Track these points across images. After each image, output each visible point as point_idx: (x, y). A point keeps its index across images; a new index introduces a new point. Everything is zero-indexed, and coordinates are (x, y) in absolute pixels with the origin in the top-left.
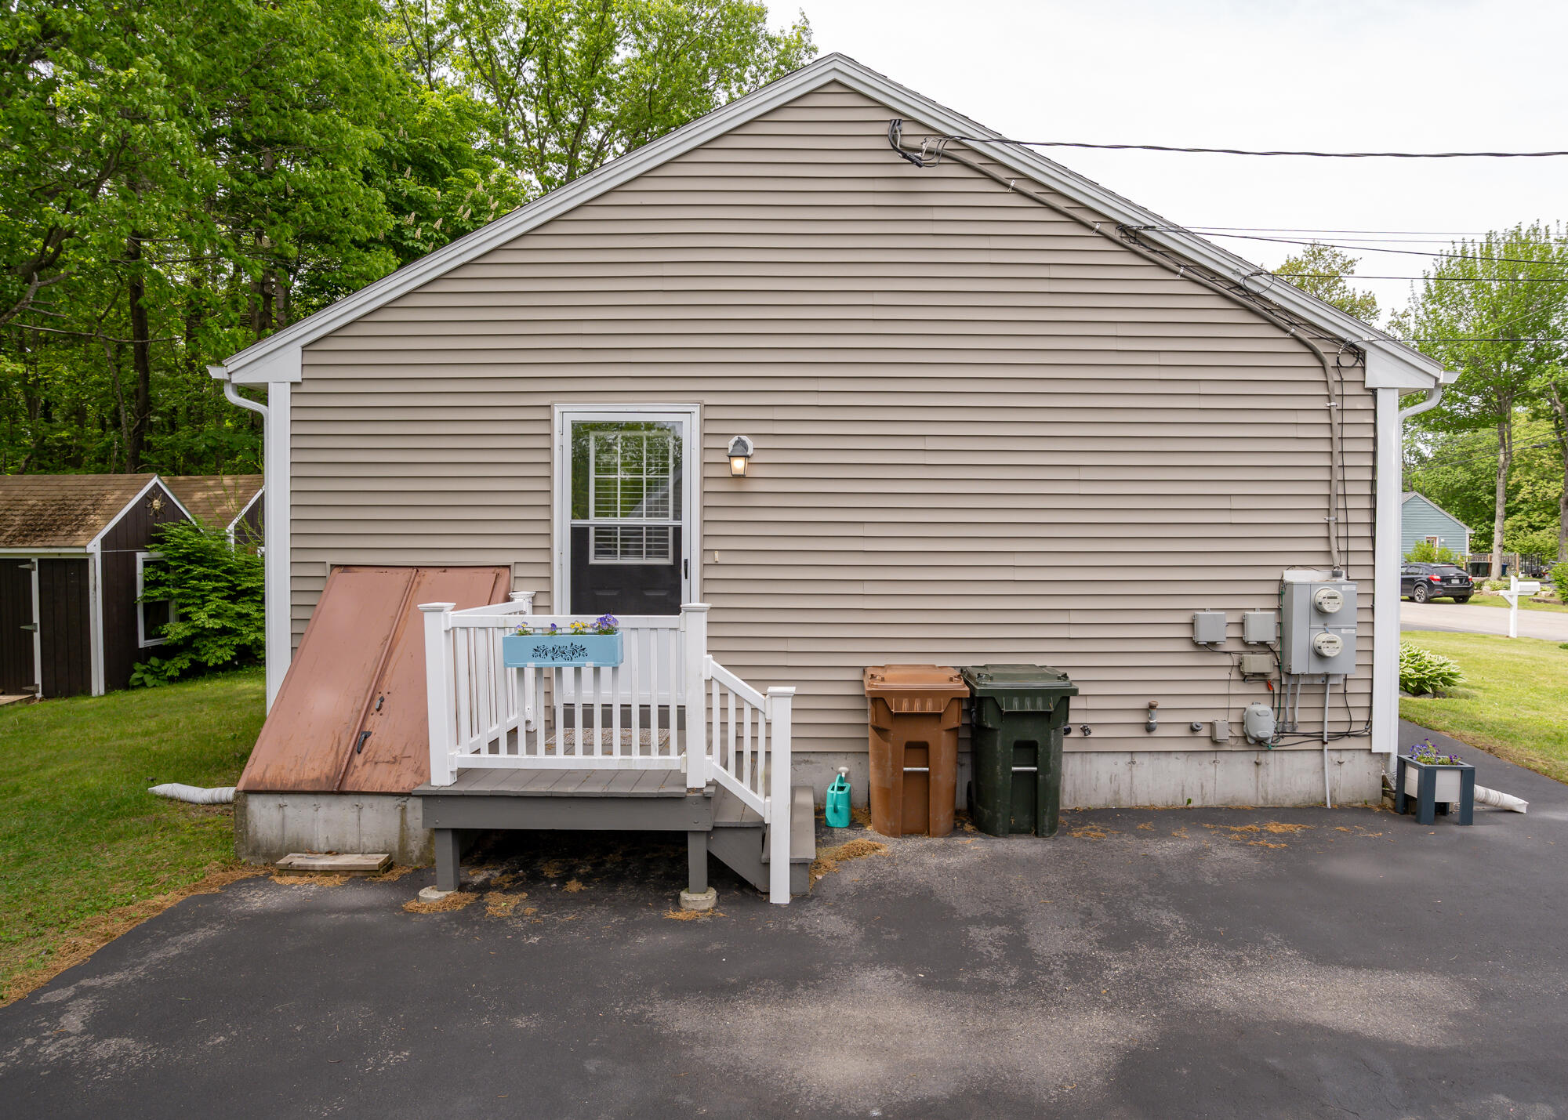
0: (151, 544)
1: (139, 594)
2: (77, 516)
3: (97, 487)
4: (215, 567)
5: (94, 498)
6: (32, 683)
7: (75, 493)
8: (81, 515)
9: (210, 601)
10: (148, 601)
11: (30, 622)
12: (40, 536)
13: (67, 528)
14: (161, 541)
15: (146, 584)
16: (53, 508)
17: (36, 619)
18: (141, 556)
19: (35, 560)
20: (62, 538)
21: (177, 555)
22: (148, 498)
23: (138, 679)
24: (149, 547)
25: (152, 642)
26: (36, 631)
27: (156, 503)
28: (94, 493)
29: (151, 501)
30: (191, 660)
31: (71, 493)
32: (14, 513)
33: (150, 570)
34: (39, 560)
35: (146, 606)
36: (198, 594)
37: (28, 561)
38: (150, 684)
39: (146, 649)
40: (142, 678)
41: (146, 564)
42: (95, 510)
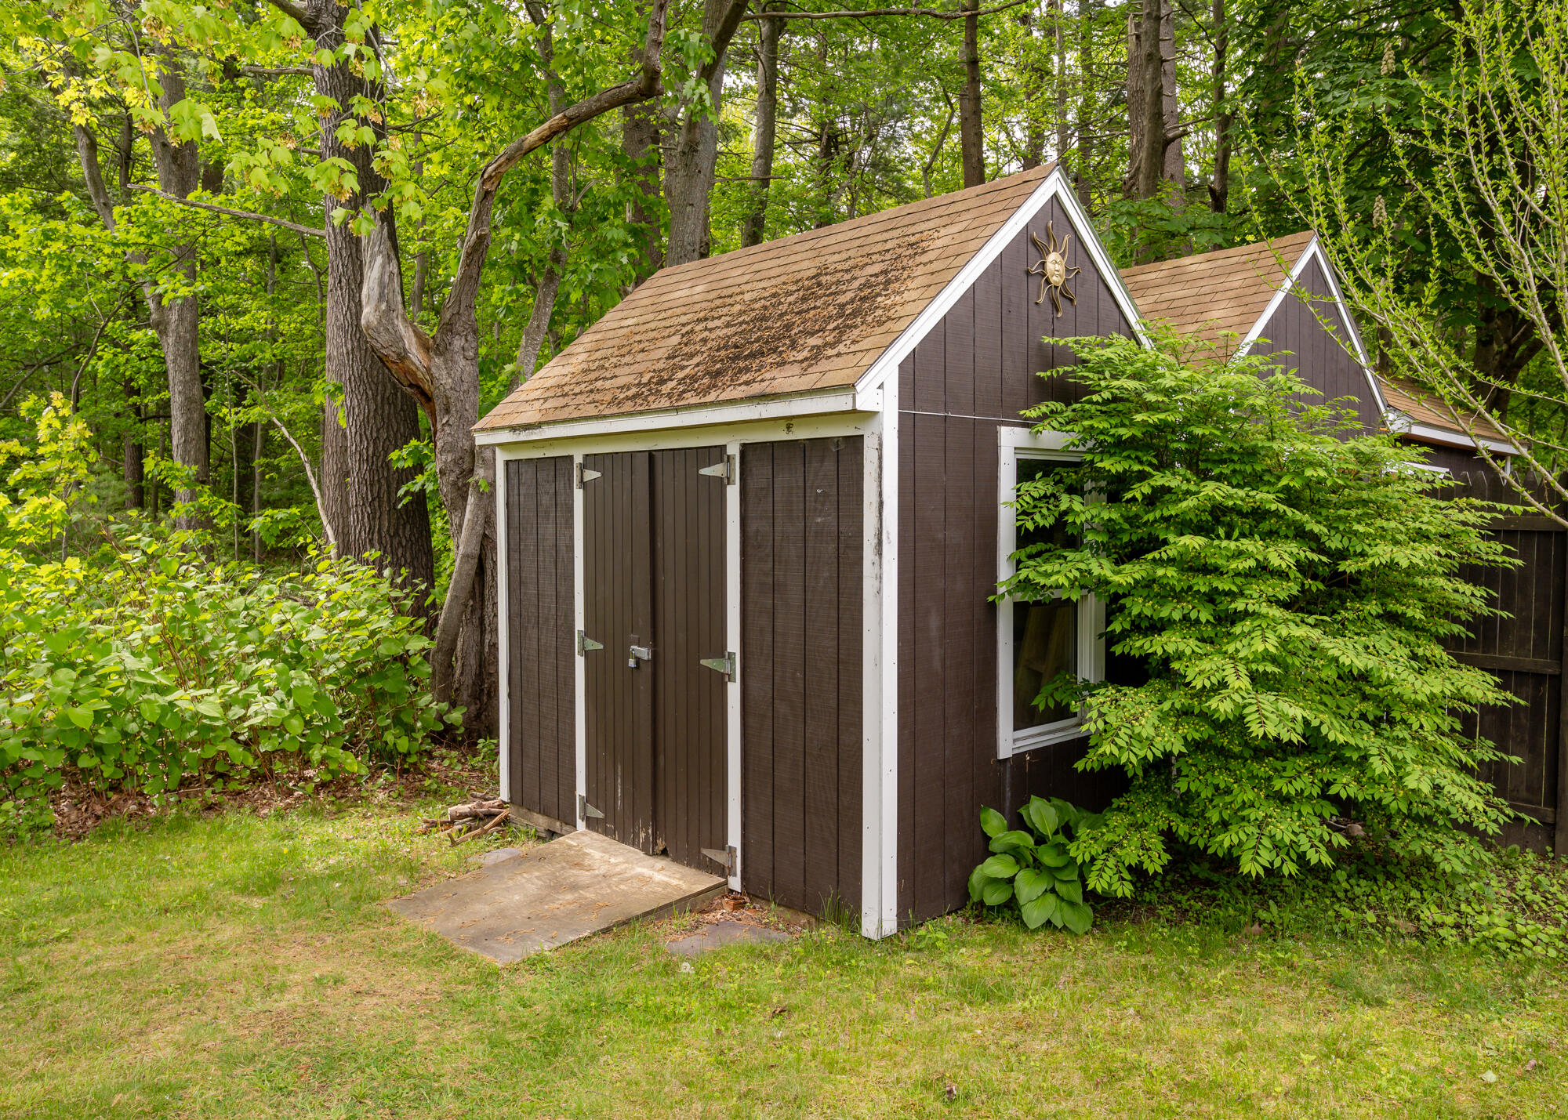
0: (1040, 400)
1: (1005, 572)
2: (842, 306)
3: (896, 233)
4: (1255, 480)
5: (888, 256)
6: (722, 844)
7: (844, 256)
8: (852, 301)
9: (1246, 614)
10: (1027, 597)
11: (719, 649)
12: (747, 370)
13: (813, 341)
14: (1068, 392)
15: (1024, 538)
16: (791, 299)
17: (733, 644)
18: (1011, 440)
19: (734, 450)
20: (796, 369)
21: (1125, 433)
22: (1034, 242)
23: (994, 881)
24: (1032, 413)
25: (1037, 737)
26: (731, 678)
27: (1055, 265)
28: (889, 245)
29: (1042, 251)
30: (1169, 837)
31: (837, 257)
32: (711, 325)
33: (1040, 487)
34: (745, 449)
35: (1020, 609)
36: (1201, 584)
37: (717, 453)
38: (1034, 915)
39: (1018, 758)
40: (1011, 881)
41: (1026, 470)
42: (888, 282)
